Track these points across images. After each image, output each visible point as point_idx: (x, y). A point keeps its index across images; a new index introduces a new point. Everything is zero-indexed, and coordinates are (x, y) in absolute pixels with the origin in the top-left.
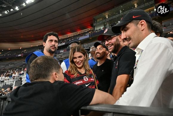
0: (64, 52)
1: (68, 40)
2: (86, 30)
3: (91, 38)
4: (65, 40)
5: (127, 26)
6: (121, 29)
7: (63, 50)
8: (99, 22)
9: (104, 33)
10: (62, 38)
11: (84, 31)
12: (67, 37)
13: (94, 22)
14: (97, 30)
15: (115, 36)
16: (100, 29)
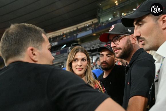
0: (56, 55)
1: (61, 38)
2: (87, 24)
3: (94, 35)
4: (58, 38)
5: (144, 20)
6: (135, 22)
7: (54, 53)
8: (106, 12)
9: (110, 30)
10: (54, 35)
11: (84, 24)
12: (60, 34)
13: (99, 12)
14: (103, 23)
15: (126, 36)
16: (107, 21)
